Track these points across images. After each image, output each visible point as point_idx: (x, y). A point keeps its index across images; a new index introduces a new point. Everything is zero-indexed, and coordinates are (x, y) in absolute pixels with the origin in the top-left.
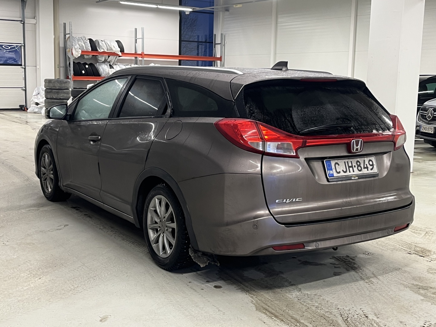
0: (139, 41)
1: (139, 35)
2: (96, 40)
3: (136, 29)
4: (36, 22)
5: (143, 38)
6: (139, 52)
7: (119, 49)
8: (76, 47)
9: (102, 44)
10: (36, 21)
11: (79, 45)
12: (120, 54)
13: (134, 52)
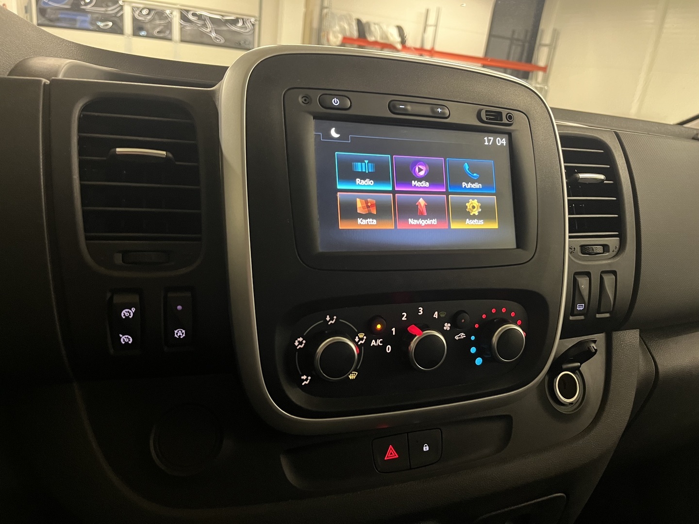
0: (430, 30)
1: (431, 20)
2: (366, 23)
3: (428, 11)
5: (436, 26)
6: (428, 46)
7: (399, 39)
8: (334, 29)
9: (375, 28)
11: (340, 26)
12: (399, 46)
13: (418, 46)
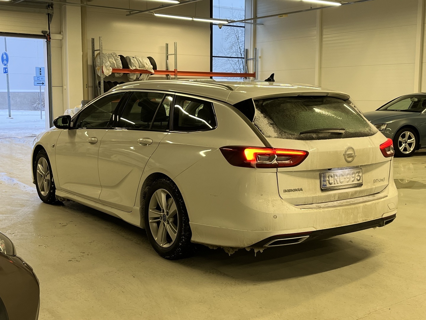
0: (171, 58)
1: (171, 51)
2: (127, 57)
3: (167, 45)
4: (63, 38)
5: (175, 54)
6: (172, 69)
7: (152, 67)
8: (107, 64)
9: (134, 61)
10: (62, 36)
11: (110, 62)
12: (153, 71)
13: (165, 69)
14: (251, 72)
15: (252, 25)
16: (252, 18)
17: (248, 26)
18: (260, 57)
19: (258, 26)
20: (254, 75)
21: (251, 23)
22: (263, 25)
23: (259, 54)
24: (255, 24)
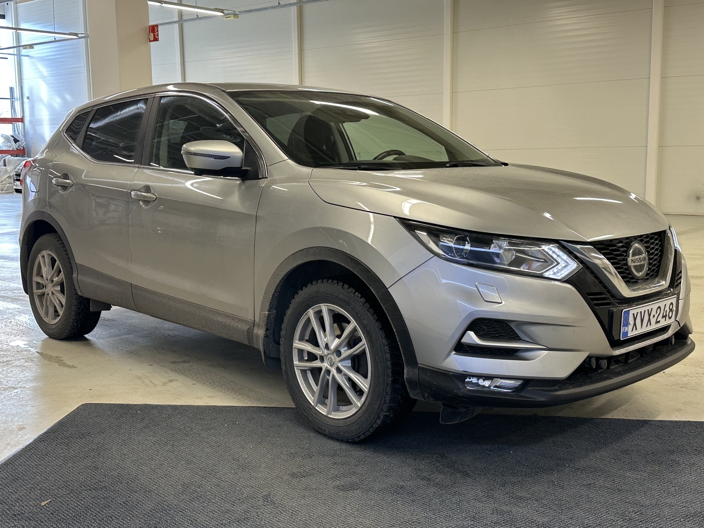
14: (19, 116)
15: (16, 56)
16: (15, 45)
17: (11, 58)
18: (28, 98)
19: (23, 58)
20: (22, 120)
21: (14, 55)
22: (28, 56)
23: (26, 93)
24: (19, 56)
